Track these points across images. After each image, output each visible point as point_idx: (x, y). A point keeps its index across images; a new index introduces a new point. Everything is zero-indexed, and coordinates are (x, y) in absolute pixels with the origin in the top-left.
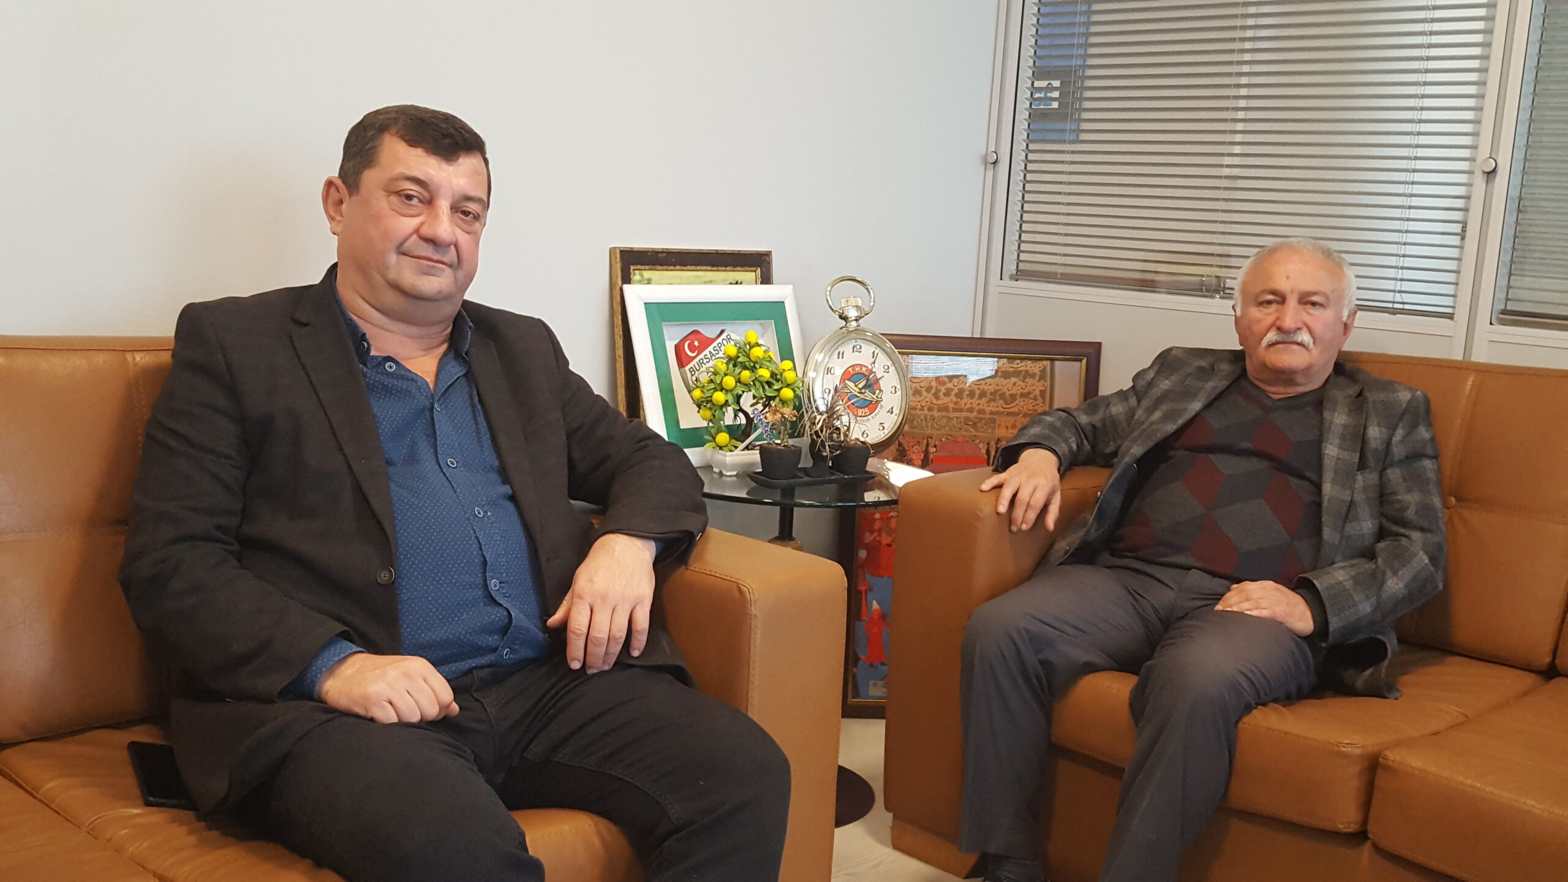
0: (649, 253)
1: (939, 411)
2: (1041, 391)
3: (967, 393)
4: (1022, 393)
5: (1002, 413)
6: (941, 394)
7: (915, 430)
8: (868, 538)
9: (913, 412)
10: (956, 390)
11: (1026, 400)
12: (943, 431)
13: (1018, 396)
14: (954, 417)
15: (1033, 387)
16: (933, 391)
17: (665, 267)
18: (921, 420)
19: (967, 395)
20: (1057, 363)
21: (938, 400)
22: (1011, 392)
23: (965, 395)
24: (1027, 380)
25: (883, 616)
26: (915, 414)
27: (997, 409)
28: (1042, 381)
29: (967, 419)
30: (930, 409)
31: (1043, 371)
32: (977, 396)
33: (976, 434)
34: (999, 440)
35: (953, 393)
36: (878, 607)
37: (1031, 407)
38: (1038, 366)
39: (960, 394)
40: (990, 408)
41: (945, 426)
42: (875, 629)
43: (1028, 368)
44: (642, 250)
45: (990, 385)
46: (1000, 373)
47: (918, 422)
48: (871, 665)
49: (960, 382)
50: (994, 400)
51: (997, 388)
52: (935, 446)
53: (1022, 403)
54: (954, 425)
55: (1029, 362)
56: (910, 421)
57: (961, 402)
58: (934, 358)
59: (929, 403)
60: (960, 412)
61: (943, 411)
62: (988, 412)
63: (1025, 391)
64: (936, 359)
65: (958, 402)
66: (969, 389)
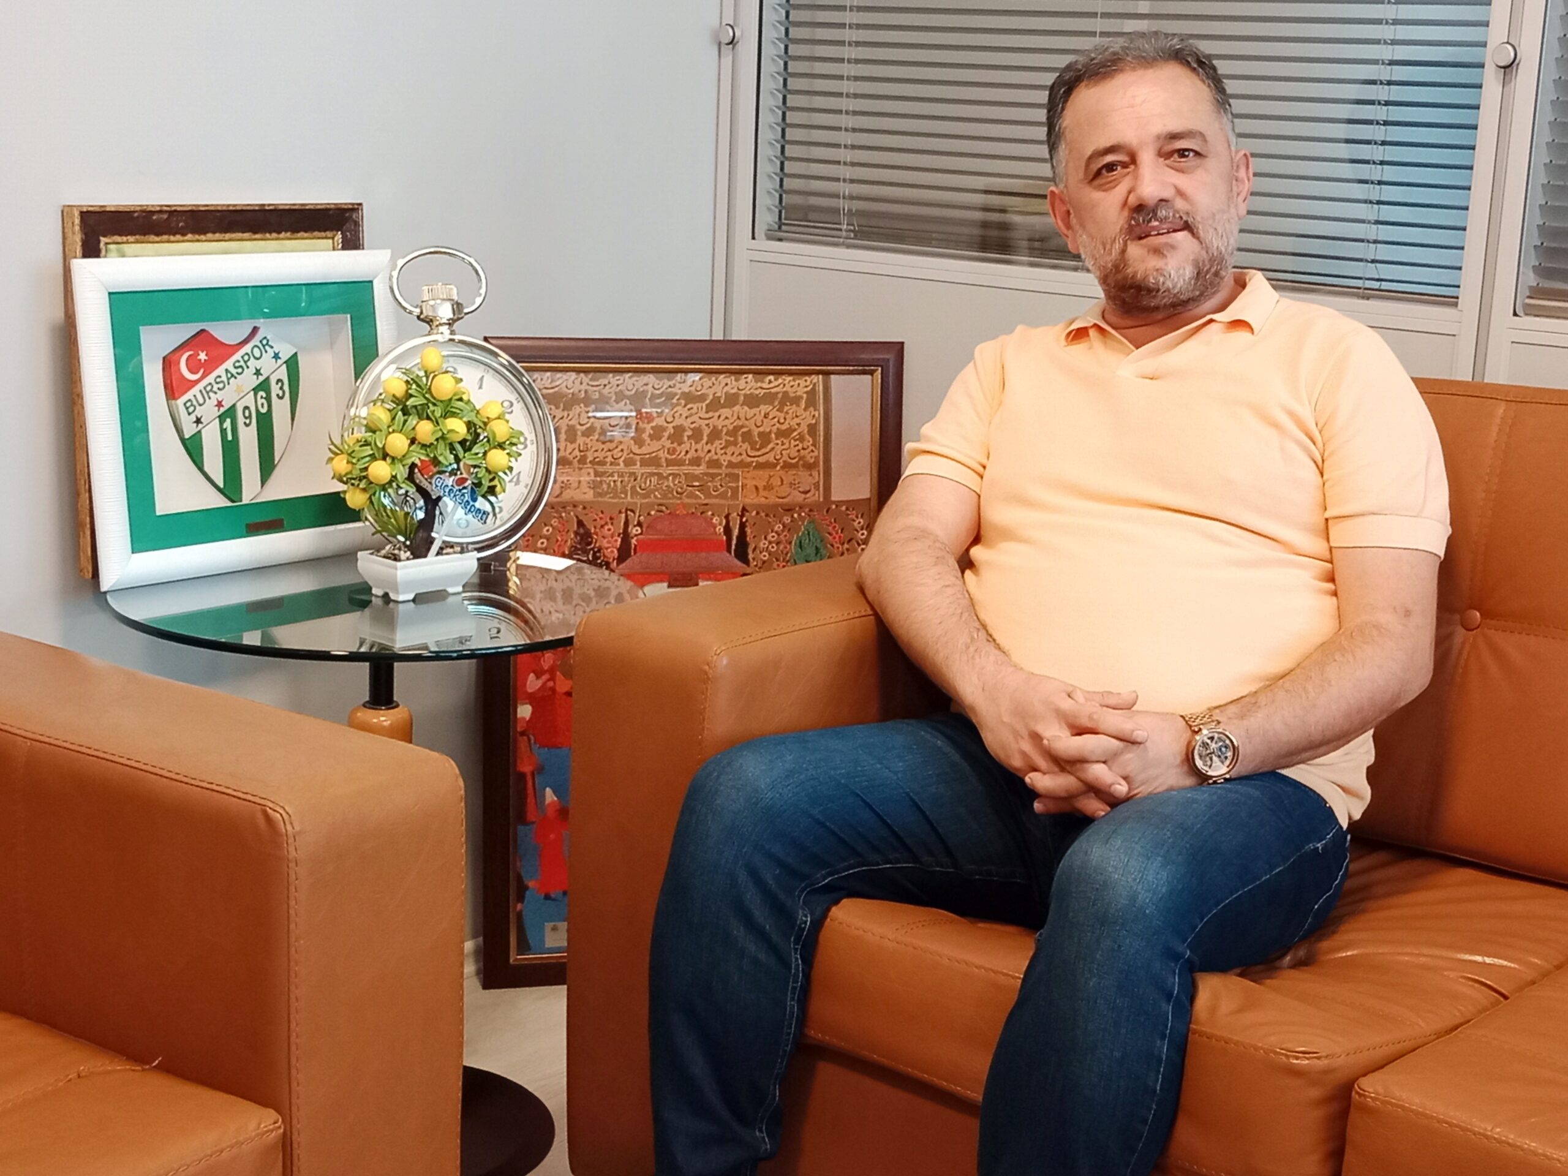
0: (136, 215)
1: (644, 463)
2: (809, 425)
3: (690, 433)
4: (778, 429)
5: (749, 465)
6: (645, 436)
7: (606, 499)
8: (533, 683)
9: (600, 469)
10: (672, 431)
11: (786, 441)
12: (652, 499)
14: (670, 475)
15: (797, 420)
16: (632, 432)
17: (165, 237)
18: (614, 481)
19: (689, 437)
20: (834, 378)
21: (640, 448)
22: (761, 429)
23: (686, 439)
24: (786, 409)
25: (563, 812)
26: (605, 473)
27: (739, 458)
28: (812, 409)
29: (690, 476)
30: (629, 463)
31: (812, 394)
32: (705, 439)
33: (706, 502)
34: (744, 509)
35: (666, 434)
36: (556, 799)
37: (794, 453)
38: (803, 383)
39: (677, 435)
40: (728, 458)
41: (653, 491)
42: (552, 836)
43: (787, 388)
44: (121, 209)
45: (727, 418)
46: (742, 398)
47: (609, 485)
48: (547, 897)
49: (677, 415)
50: (735, 444)
51: (741, 424)
52: (639, 524)
53: (780, 447)
54: (668, 486)
55: (791, 378)
56: (595, 486)
57: (678, 449)
58: (630, 378)
59: (625, 453)
60: (679, 466)
61: (650, 466)
62: (725, 464)
63: (784, 427)
64: (635, 379)
65: (674, 450)
66: (692, 426)
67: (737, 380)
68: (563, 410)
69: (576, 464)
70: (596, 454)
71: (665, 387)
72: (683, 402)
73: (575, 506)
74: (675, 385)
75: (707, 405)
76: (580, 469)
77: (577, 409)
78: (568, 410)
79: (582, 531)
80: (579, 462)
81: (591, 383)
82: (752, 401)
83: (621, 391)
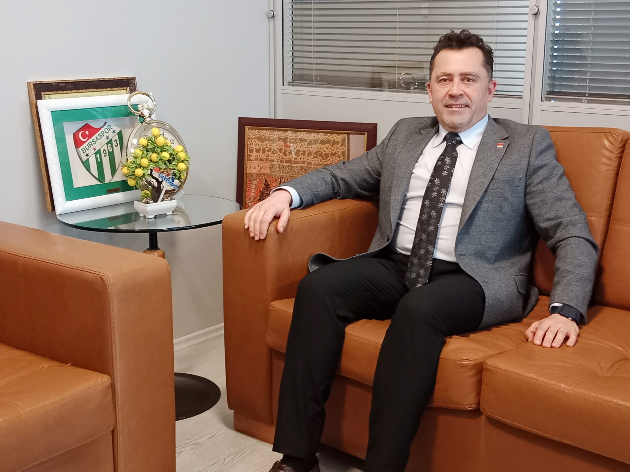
0: (54, 84)
1: (287, 162)
2: (342, 152)
3: (302, 152)
4: (331, 153)
5: (321, 164)
6: (287, 153)
7: (274, 174)
9: (272, 163)
10: (296, 151)
11: (334, 157)
12: (289, 174)
13: (330, 155)
14: (295, 166)
15: (338, 150)
16: (283, 151)
19: (301, 154)
20: (351, 135)
21: (285, 156)
22: (326, 152)
24: (334, 146)
26: (274, 164)
27: (318, 162)
28: (343, 146)
29: (302, 168)
30: (282, 161)
31: (343, 140)
32: (307, 155)
38: (340, 137)
39: (298, 153)
40: (314, 162)
43: (335, 138)
44: (48, 82)
45: (314, 148)
46: (319, 141)
47: (275, 169)
49: (298, 146)
50: (317, 157)
51: (318, 150)
53: (332, 159)
54: (294, 170)
55: (336, 135)
56: (271, 168)
57: (298, 158)
58: (283, 132)
59: (281, 158)
60: (298, 163)
61: (288, 163)
62: (313, 164)
63: (333, 152)
64: (284, 133)
65: (297, 158)
66: (302, 150)
67: (318, 135)
68: (262, 142)
69: (265, 161)
70: (271, 158)
71: (294, 136)
72: (300, 142)
73: (264, 175)
74: (297, 136)
75: (308, 143)
76: (266, 163)
77: (266, 143)
78: (264, 142)
79: (266, 184)
80: (266, 160)
81: (271, 134)
82: (323, 142)
83: (280, 137)
